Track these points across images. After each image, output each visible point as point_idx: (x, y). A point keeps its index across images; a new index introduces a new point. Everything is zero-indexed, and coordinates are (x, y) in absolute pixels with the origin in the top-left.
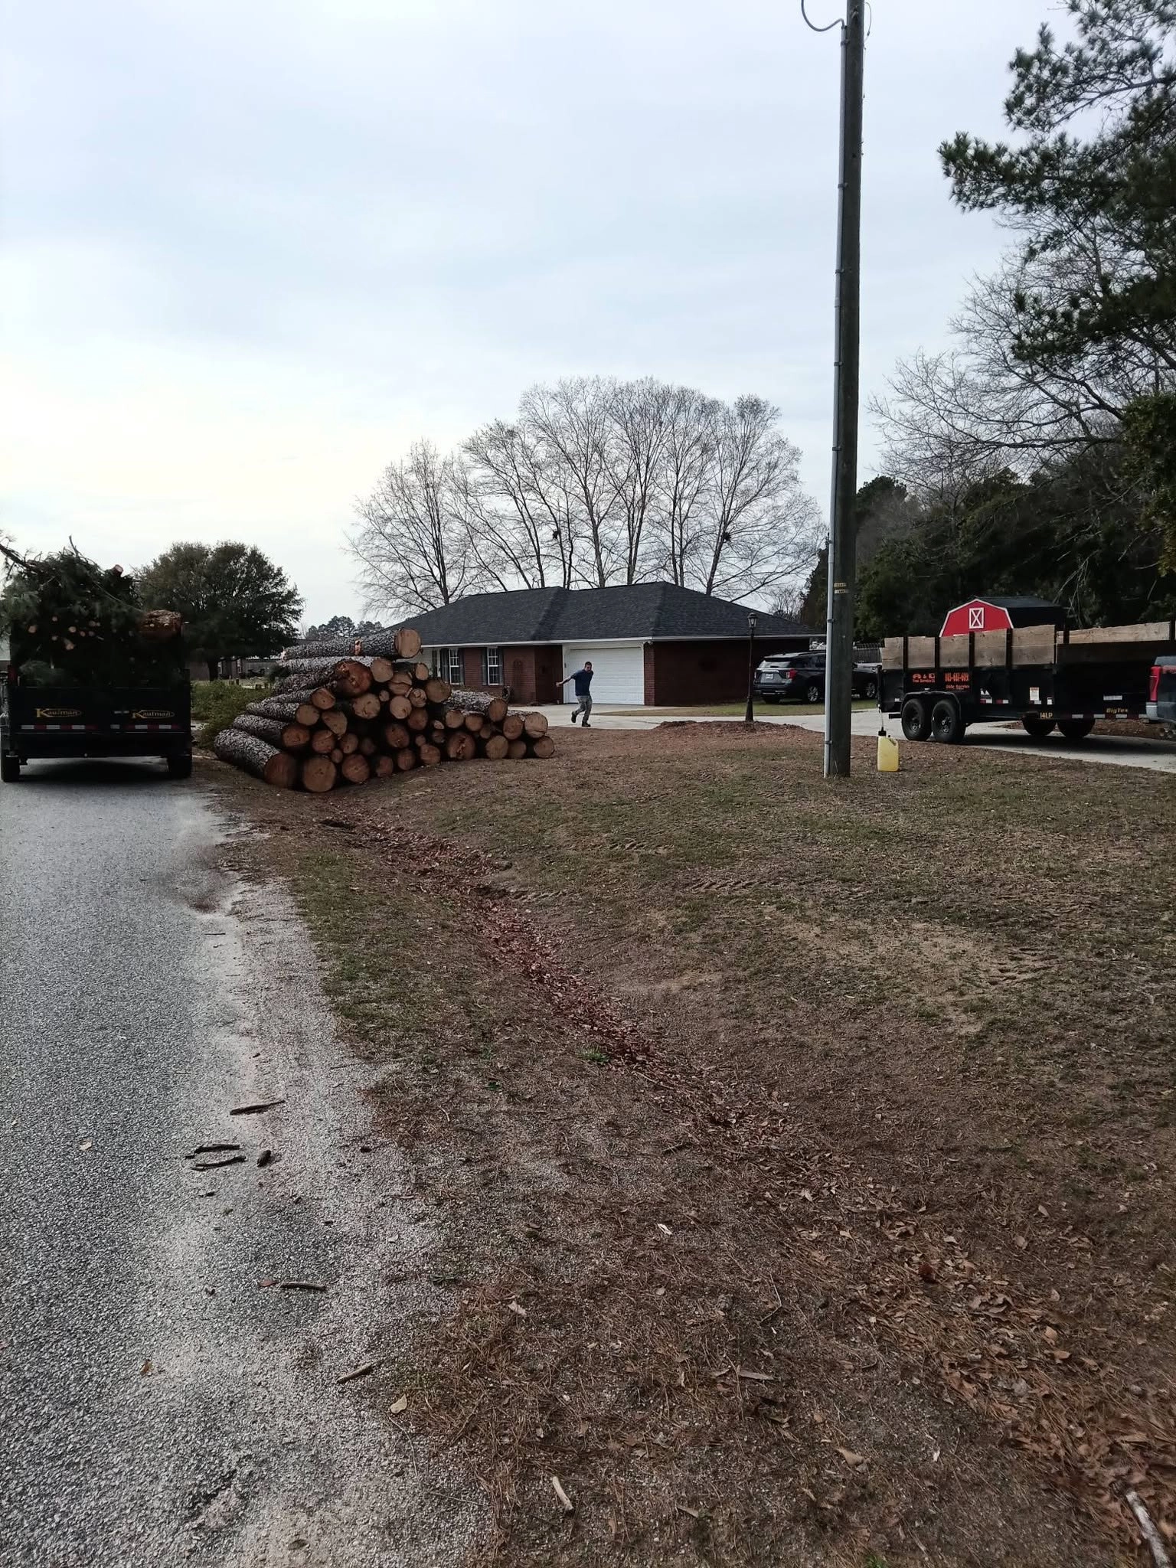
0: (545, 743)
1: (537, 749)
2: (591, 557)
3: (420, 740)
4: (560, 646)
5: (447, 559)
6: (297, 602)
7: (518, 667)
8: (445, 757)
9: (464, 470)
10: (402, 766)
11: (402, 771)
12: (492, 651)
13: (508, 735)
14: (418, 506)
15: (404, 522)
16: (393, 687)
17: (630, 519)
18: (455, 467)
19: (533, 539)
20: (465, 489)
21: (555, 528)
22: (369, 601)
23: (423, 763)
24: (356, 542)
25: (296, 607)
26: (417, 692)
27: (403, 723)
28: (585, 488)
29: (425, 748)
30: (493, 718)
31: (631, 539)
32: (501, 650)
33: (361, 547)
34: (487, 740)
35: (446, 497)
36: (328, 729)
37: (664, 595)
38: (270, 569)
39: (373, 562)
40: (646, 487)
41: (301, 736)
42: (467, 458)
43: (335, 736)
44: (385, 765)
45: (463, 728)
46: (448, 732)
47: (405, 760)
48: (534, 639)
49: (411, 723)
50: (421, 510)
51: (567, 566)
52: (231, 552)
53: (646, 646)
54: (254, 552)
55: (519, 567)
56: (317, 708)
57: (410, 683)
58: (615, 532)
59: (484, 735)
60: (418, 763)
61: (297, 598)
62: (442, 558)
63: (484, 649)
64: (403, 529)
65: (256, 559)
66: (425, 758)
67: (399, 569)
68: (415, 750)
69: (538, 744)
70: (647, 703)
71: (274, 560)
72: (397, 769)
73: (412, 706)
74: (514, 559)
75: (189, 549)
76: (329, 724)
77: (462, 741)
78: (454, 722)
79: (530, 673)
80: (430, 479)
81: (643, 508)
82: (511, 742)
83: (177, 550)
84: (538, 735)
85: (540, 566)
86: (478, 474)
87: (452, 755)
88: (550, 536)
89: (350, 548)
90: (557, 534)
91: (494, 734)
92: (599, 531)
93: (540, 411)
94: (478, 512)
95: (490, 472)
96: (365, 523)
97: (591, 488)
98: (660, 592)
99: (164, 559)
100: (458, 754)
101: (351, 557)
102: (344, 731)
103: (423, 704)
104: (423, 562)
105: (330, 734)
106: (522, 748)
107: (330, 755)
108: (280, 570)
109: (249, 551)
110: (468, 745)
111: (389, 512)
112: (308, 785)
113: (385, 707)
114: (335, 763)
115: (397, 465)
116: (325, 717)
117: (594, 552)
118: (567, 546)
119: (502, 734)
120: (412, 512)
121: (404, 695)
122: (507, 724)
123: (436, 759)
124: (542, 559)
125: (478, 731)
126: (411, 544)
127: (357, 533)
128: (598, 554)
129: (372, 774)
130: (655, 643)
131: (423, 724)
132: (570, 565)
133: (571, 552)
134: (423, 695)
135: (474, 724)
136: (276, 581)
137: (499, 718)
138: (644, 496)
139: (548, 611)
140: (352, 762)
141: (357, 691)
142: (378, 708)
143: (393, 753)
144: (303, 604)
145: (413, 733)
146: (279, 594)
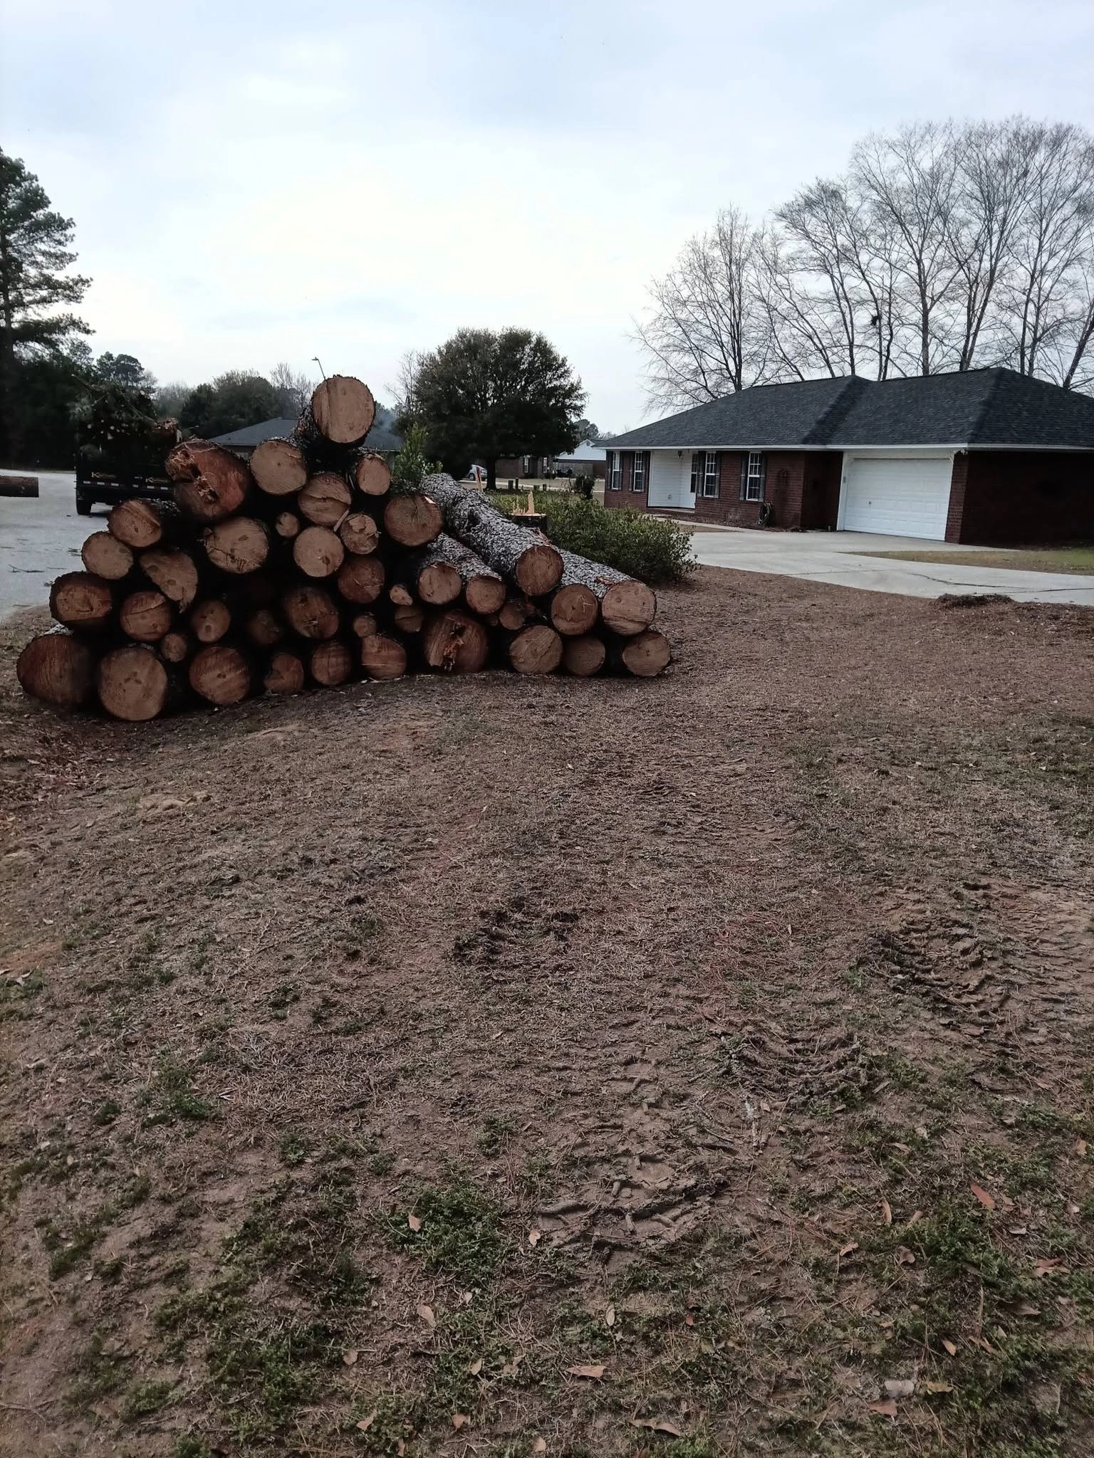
0: (650, 645)
1: (631, 659)
2: (916, 348)
3: (363, 625)
4: (839, 455)
5: (746, 349)
6: (581, 397)
7: (784, 478)
8: (415, 663)
9: (776, 242)
10: (322, 677)
11: (320, 686)
12: (755, 457)
13: (563, 625)
14: (717, 286)
15: (701, 305)
16: (309, 507)
17: (972, 301)
18: (767, 238)
19: (848, 325)
20: (773, 267)
21: (875, 313)
22: (651, 396)
23: (367, 673)
24: (643, 330)
25: (579, 403)
26: (356, 522)
27: (328, 586)
28: (919, 262)
29: (372, 644)
30: (528, 586)
31: (969, 325)
32: (766, 455)
33: (651, 334)
34: (515, 634)
35: (750, 276)
36: (155, 589)
37: (997, 386)
38: (555, 359)
39: (663, 354)
40: (997, 260)
41: (95, 601)
42: (780, 227)
43: (171, 605)
44: (285, 673)
45: (460, 604)
46: (429, 613)
47: (328, 665)
48: (805, 442)
49: (344, 586)
50: (721, 289)
51: (884, 358)
52: (516, 341)
53: (959, 457)
54: (539, 341)
55: (827, 361)
56: (126, 544)
57: (346, 498)
58: (949, 316)
59: (509, 621)
60: (356, 673)
61: (580, 392)
62: (739, 349)
63: (744, 454)
64: (699, 315)
65: (542, 348)
66: (371, 662)
67: (689, 359)
68: (353, 646)
69: (632, 648)
70: (949, 538)
71: (560, 349)
72: (310, 685)
73: (346, 550)
74: (822, 350)
75: (476, 336)
76: (157, 578)
77: (460, 632)
78: (437, 589)
79: (797, 488)
80: (736, 254)
81: (990, 286)
82: (568, 641)
83: (462, 336)
84: (632, 628)
85: (852, 360)
86: (792, 245)
87: (434, 660)
88: (868, 320)
89: (636, 335)
90: (875, 320)
91: (531, 621)
92: (931, 315)
93: (874, 166)
94: (787, 296)
95: (804, 244)
96: (657, 307)
97: (926, 263)
98: (992, 382)
99: (449, 346)
100: (446, 659)
101: (638, 345)
102: (191, 594)
103: (368, 548)
104: (718, 354)
105: (160, 600)
106: (594, 655)
107: (157, 645)
108: (564, 360)
109: (534, 339)
110: (472, 640)
111: (685, 293)
112: (112, 704)
113: (281, 550)
114: (168, 665)
115: (700, 239)
116: (147, 564)
117: (920, 340)
118: (885, 332)
119: (550, 625)
120: (711, 294)
121: (329, 527)
122: (562, 602)
123: (395, 667)
124: (855, 351)
125: (497, 613)
126: (707, 332)
127: (646, 319)
128: (925, 345)
129: (255, 690)
130: (972, 453)
131: (373, 591)
132: (888, 358)
133: (890, 341)
134: (371, 527)
135: (483, 599)
136: (559, 372)
137: (542, 588)
138: (993, 271)
139: (833, 407)
140: (211, 661)
141: (210, 511)
142: (264, 552)
143: (304, 649)
144: (586, 399)
145: (348, 609)
146: (561, 387)
